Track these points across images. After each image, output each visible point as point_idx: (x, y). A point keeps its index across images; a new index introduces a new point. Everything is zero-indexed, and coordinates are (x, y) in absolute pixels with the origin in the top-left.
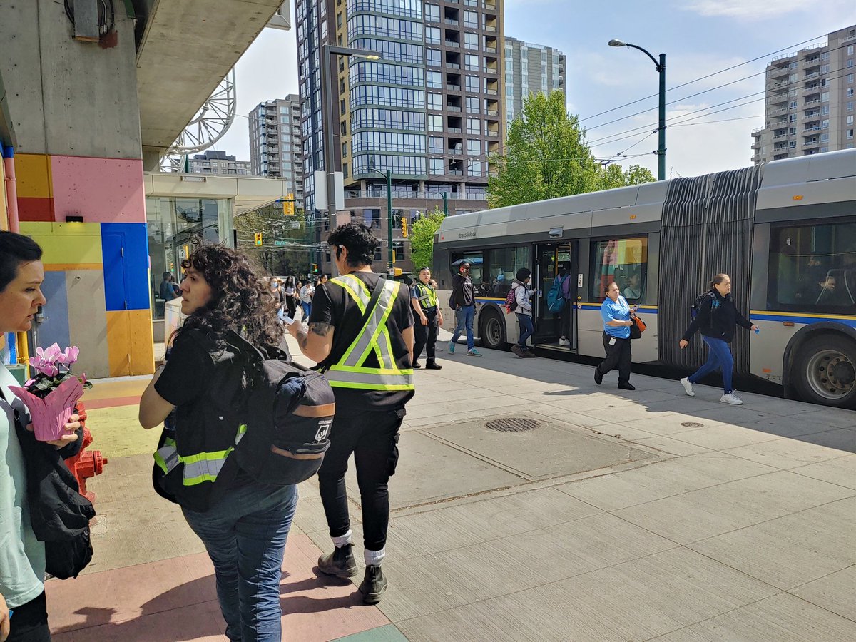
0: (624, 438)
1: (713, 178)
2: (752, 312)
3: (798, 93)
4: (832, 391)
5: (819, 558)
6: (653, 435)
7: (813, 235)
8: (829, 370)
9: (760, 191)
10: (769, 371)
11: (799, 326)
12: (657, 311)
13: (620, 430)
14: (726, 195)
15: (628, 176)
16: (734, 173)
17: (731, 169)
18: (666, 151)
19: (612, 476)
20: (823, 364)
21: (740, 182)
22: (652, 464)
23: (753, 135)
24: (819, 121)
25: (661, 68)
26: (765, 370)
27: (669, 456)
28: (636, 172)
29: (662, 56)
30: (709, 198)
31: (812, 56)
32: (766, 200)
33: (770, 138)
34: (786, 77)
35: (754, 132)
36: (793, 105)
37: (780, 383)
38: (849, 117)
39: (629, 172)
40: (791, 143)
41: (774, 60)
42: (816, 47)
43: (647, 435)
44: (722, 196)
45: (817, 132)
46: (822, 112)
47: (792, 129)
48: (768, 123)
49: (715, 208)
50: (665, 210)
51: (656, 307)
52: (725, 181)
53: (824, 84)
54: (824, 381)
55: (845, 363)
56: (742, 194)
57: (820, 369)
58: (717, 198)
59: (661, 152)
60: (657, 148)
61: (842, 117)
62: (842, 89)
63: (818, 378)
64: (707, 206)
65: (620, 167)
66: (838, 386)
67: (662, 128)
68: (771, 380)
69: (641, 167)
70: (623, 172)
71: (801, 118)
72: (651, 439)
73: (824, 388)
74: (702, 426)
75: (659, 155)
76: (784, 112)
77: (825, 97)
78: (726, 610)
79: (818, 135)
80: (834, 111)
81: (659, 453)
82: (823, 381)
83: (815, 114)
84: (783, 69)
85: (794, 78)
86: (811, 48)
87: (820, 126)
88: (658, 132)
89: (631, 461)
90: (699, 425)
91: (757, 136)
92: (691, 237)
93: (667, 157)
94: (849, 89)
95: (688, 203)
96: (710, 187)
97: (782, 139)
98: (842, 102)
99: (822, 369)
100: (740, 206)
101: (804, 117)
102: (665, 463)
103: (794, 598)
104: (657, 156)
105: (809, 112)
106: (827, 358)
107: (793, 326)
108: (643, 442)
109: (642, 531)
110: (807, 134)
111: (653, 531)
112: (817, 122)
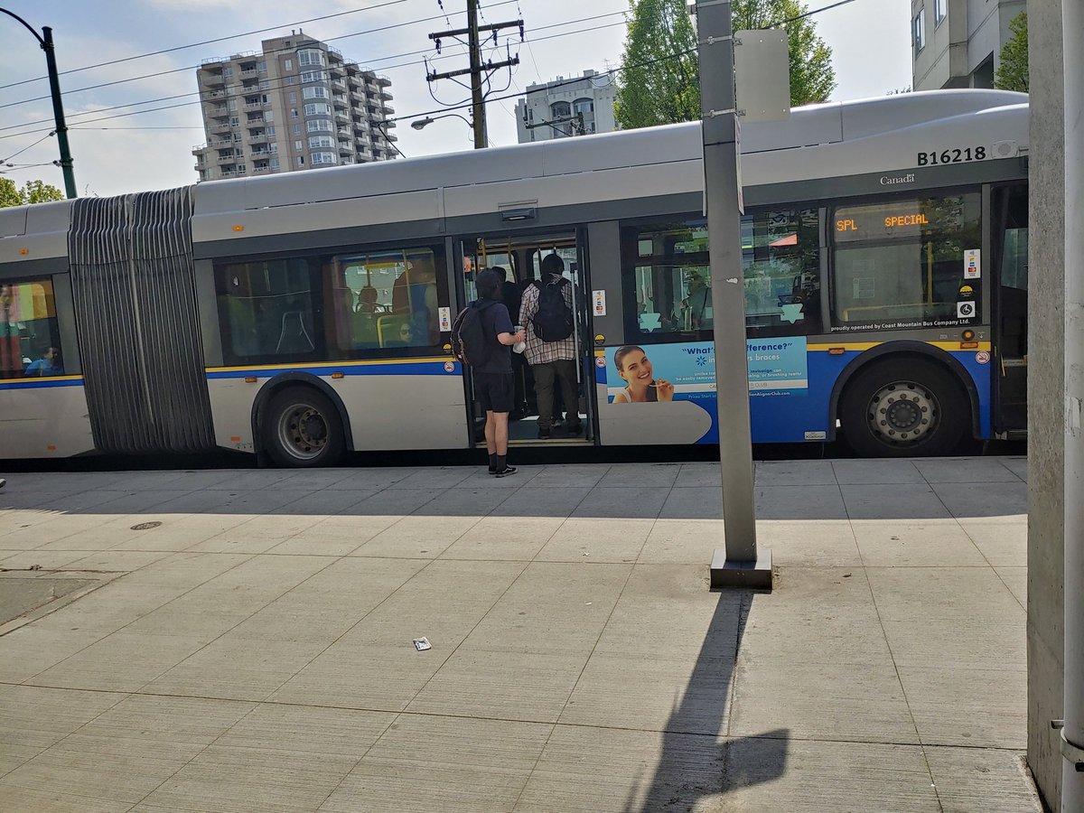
0: (46, 567)
1: (132, 199)
2: (207, 370)
3: (238, 107)
4: (307, 450)
5: (299, 647)
6: (91, 553)
7: (266, 272)
8: (301, 427)
9: (194, 219)
10: (238, 439)
11: (263, 381)
12: (82, 382)
13: (39, 557)
14: (153, 223)
15: (27, 196)
16: (158, 195)
17: (154, 190)
18: (73, 163)
19: (26, 629)
20: (294, 422)
21: (168, 207)
22: (89, 593)
23: (194, 153)
24: (266, 144)
25: (47, 45)
26: (233, 439)
27: (113, 576)
28: (39, 191)
29: (47, 31)
30: (131, 227)
31: (248, 64)
32: (204, 230)
33: (213, 158)
34: (222, 87)
35: (195, 149)
36: (236, 121)
37: (251, 450)
38: (297, 143)
39: (26, 191)
40: (240, 167)
41: (204, 63)
42: (250, 54)
43: (81, 554)
44: (148, 224)
45: (265, 156)
46: (269, 134)
47: (238, 150)
48: (209, 140)
49: (141, 241)
50: (72, 241)
51: (80, 377)
52: (148, 203)
53: (265, 100)
54: (298, 440)
55: (316, 417)
56: (172, 222)
57: (291, 427)
58: (141, 228)
59: (66, 162)
60: (58, 158)
61: (290, 142)
62: (286, 109)
63: (291, 439)
64: (131, 237)
65: (13, 182)
66: (312, 443)
67: (61, 130)
68: (242, 449)
69: (45, 184)
70: (18, 189)
71: (246, 139)
72: (87, 560)
73: (299, 448)
74: (159, 524)
75: (63, 166)
76: (226, 130)
77: (269, 116)
78: (191, 756)
79: (267, 160)
80: (280, 133)
81: (99, 576)
82: (296, 441)
83: (260, 135)
84: (217, 76)
85: (232, 90)
86: (245, 55)
87: (269, 150)
88: (56, 135)
89: (57, 598)
90: (157, 524)
91: (200, 154)
92: (115, 278)
93: (75, 170)
94: (293, 110)
95: (103, 232)
96: (129, 213)
97: (229, 161)
98: (287, 125)
99: (294, 427)
100: (173, 238)
101: (249, 137)
102: (107, 588)
103: (273, 706)
104: (61, 168)
105: (254, 132)
106: (297, 413)
107: (256, 381)
108: (76, 566)
109: (73, 695)
110: (255, 158)
111: (91, 688)
112: (264, 145)
